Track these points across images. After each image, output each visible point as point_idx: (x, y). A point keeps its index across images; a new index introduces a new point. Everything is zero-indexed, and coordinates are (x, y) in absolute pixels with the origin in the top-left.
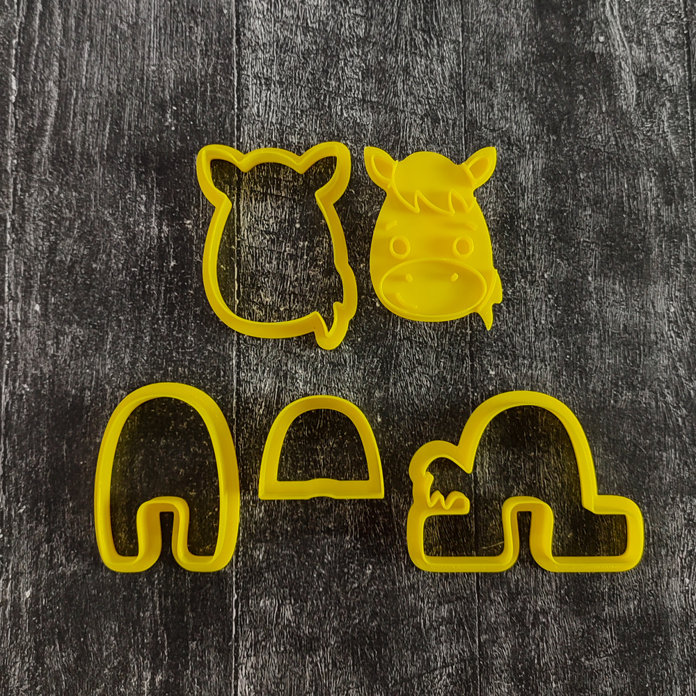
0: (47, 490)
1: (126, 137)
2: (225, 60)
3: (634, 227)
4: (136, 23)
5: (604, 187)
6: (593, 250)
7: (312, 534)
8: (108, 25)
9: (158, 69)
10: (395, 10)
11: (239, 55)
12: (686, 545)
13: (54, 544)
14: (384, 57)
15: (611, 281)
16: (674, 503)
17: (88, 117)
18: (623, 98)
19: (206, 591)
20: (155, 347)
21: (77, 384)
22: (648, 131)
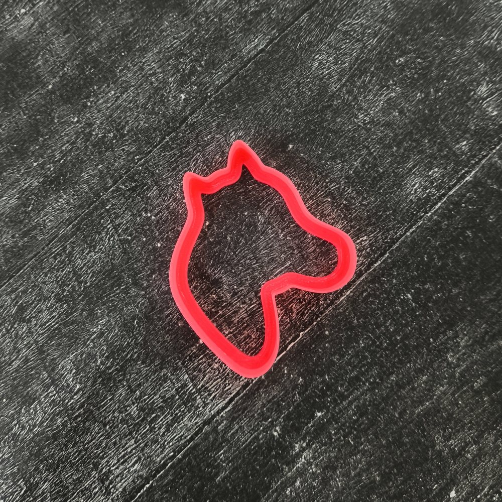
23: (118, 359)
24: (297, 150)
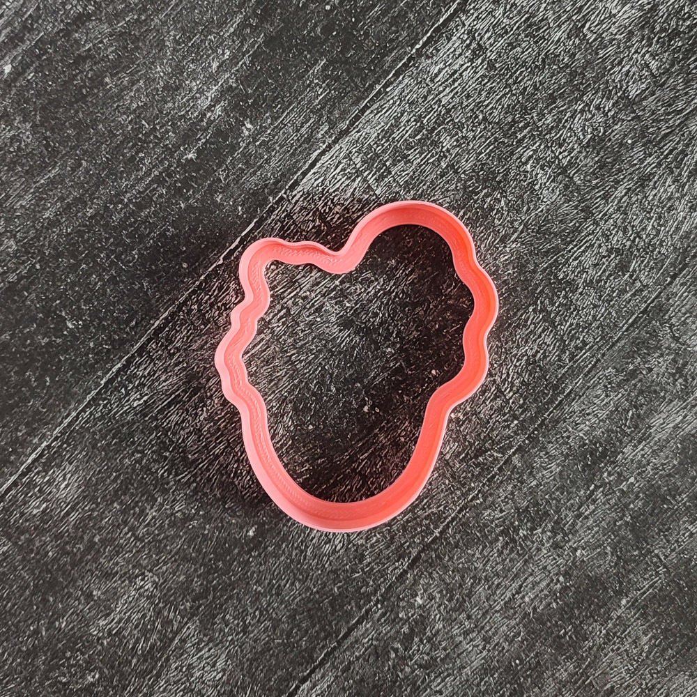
23: (476, 209)
24: (241, 528)
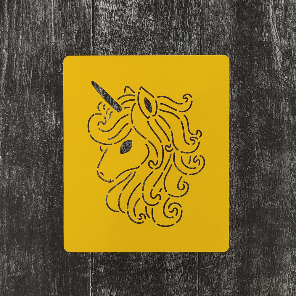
0: (6, 240)
1: (40, 77)
2: (87, 41)
3: (277, 126)
4: (45, 21)
5: (264, 107)
6: (257, 136)
7: (126, 261)
8: (31, 22)
9: (55, 44)
10: (169, 18)
11: (94, 38)
12: (291, 269)
13: (10, 263)
14: (163, 41)
15: (265, 151)
16: (287, 251)
17: (22, 67)
18: (275, 64)
19: (78, 285)
20: (54, 176)
21: (19, 192)
22: (286, 80)
